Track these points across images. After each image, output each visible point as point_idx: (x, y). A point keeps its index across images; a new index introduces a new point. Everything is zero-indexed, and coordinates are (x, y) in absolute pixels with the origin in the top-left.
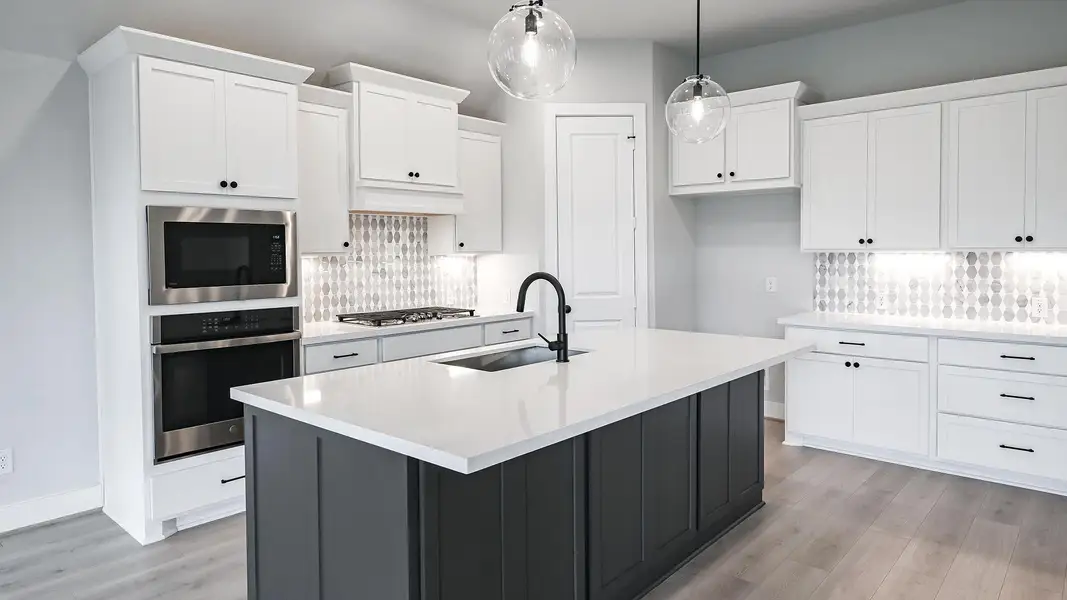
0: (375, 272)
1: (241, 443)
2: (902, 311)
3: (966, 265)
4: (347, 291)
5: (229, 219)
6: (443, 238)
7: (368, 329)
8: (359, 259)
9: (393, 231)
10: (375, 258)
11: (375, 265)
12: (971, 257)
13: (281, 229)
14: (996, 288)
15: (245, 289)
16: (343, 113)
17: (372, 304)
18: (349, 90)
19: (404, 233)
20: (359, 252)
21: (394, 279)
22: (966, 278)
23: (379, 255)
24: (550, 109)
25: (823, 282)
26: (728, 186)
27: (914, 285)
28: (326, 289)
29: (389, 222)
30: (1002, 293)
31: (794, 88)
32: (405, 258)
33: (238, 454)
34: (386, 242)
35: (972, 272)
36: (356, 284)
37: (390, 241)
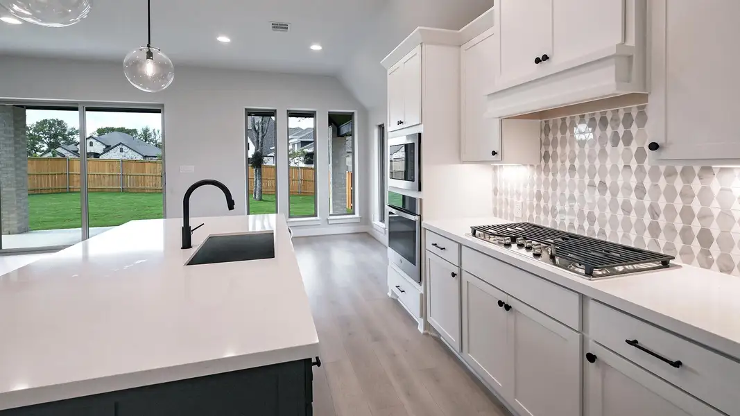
0: (592, 185)
4: (558, 203)
9: (621, 130)
10: (592, 167)
11: (592, 176)
17: (586, 225)
20: (572, 160)
21: (620, 198)
23: (597, 163)
29: (615, 120)
32: (640, 169)
34: (609, 147)
36: (567, 196)
37: (615, 144)
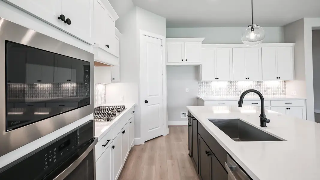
2: (218, 95)
3: (230, 84)
12: (231, 82)
22: (230, 87)
25: (200, 89)
27: (220, 89)
30: (237, 90)
31: (202, 39)
35: (231, 86)
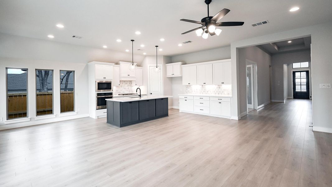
1: (106, 108)
4: (120, 91)
5: (104, 82)
6: (134, 84)
7: (123, 96)
8: (122, 87)
10: (124, 87)
13: (111, 83)
14: (205, 90)
15: (106, 90)
16: (119, 68)
17: (123, 93)
18: (120, 65)
19: (128, 83)
21: (127, 89)
22: (202, 89)
24: (149, 65)
25: (187, 90)
26: (173, 76)
28: (117, 91)
29: (126, 82)
31: (180, 63)
32: (128, 86)
33: (106, 110)
34: (125, 84)
